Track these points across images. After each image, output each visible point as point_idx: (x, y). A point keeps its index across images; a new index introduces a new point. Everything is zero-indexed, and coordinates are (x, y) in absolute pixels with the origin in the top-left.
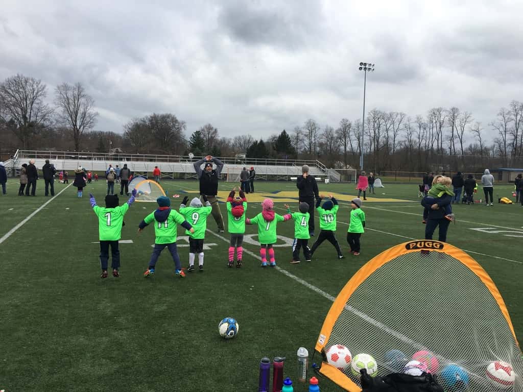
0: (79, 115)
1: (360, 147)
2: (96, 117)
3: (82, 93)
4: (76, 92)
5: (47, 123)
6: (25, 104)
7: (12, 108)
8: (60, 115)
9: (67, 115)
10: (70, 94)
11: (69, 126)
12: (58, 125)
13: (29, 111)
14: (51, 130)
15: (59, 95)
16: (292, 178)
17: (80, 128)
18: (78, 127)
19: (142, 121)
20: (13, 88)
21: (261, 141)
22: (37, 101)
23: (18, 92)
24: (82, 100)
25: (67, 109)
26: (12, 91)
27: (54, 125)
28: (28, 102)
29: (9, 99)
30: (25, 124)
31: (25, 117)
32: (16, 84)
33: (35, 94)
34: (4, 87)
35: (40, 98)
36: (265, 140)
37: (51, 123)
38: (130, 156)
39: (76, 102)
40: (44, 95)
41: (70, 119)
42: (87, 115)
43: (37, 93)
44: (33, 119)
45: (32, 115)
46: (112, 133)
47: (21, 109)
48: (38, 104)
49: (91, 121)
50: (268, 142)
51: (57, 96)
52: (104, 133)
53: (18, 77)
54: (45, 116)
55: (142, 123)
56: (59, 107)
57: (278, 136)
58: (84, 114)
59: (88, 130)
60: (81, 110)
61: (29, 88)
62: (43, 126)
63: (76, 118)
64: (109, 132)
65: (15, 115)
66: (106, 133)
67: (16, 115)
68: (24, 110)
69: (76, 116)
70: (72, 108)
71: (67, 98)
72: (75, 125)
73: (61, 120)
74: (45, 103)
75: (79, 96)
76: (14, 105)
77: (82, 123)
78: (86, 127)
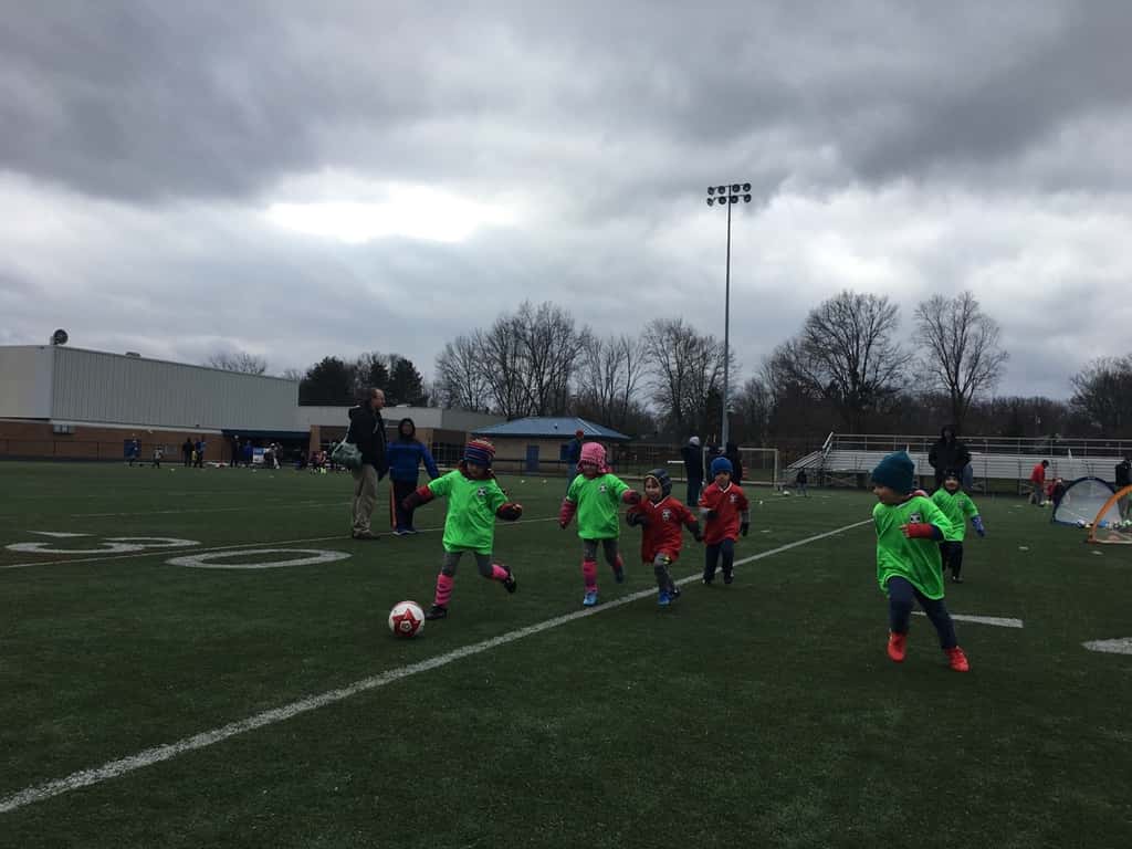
0: (964, 360)
2: (1002, 363)
3: (975, 313)
4: (959, 312)
5: (896, 383)
6: (855, 349)
7: (832, 356)
8: (924, 363)
9: (938, 363)
10: (946, 320)
11: (941, 387)
12: (918, 385)
13: (862, 360)
14: (907, 399)
15: (922, 321)
17: (964, 390)
18: (961, 387)
19: (1118, 364)
20: (833, 319)
22: (877, 340)
23: (842, 324)
24: (972, 329)
25: (939, 349)
26: (833, 324)
27: (911, 387)
28: (862, 343)
29: (826, 340)
30: (854, 388)
31: (854, 374)
32: (840, 311)
33: (874, 326)
34: (817, 318)
35: (885, 332)
37: (906, 382)
38: (1082, 443)
39: (959, 332)
40: (894, 326)
41: (944, 371)
42: (982, 359)
43: (879, 324)
44: (869, 377)
45: (868, 368)
46: (1043, 400)
47: (849, 359)
48: (880, 345)
49: (991, 372)
51: (919, 324)
52: (1023, 400)
53: (845, 295)
54: (893, 368)
55: (1119, 370)
56: (921, 347)
58: (975, 358)
59: (986, 394)
60: (970, 348)
61: (863, 315)
62: (889, 390)
63: (957, 368)
64: (1037, 398)
65: (836, 371)
66: (1030, 401)
67: (838, 370)
68: (853, 360)
69: (958, 363)
70: (949, 345)
71: (940, 326)
72: (954, 384)
73: (926, 373)
74: (893, 343)
75: (965, 320)
76: (834, 351)
77: (971, 378)
78: (979, 387)
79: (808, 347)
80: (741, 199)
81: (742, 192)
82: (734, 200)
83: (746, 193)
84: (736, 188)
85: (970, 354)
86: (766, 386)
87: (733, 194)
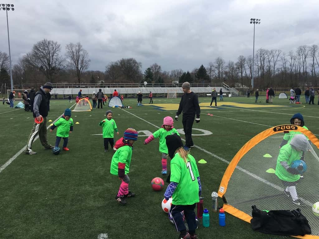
0: (80, 62)
1: (251, 73)
2: (89, 63)
3: (81, 48)
4: (77, 48)
5: (62, 67)
6: (49, 57)
7: (42, 59)
8: (69, 62)
9: (73, 62)
10: (74, 50)
11: (74, 68)
12: (68, 68)
13: (51, 60)
14: (64, 71)
15: (68, 50)
16: (207, 95)
17: (80, 69)
18: (79, 69)
19: (116, 63)
20: (41, 48)
21: (188, 72)
22: (55, 54)
23: (44, 49)
24: (81, 53)
25: (73, 58)
26: (41, 49)
27: (66, 68)
28: (51, 55)
29: (40, 54)
30: (50, 68)
31: (49, 64)
32: (43, 45)
33: (54, 50)
34: (36, 47)
35: (57, 52)
36: (190, 72)
37: (64, 67)
38: (109, 85)
39: (78, 54)
40: (59, 50)
41: (74, 64)
42: (84, 62)
43: (55, 50)
44: (53, 65)
45: (53, 63)
46: (99, 71)
47: (47, 60)
48: (56, 56)
49: (87, 65)
50: (192, 73)
51: (66, 51)
52: (94, 71)
53: (45, 40)
54: (60, 63)
55: (116, 64)
56: (68, 57)
57: (198, 69)
58: (82, 61)
59: (85, 70)
60: (81, 58)
61: (50, 47)
62: (59, 69)
63: (78, 63)
64: (97, 71)
65: (43, 63)
66: (96, 72)
67: (44, 63)
68: (49, 60)
69: (78, 62)
70: (75, 57)
71: (73, 51)
72: (78, 68)
73: (70, 65)
74: (60, 56)
75: (79, 50)
76: (43, 57)
77: (82, 67)
78: (84, 69)
79: (34, 56)
80: (11, 9)
81: (10, 7)
82: (8, 9)
83: (12, 8)
84: (9, 5)
85: (81, 60)
86: (22, 68)
87: (8, 7)
